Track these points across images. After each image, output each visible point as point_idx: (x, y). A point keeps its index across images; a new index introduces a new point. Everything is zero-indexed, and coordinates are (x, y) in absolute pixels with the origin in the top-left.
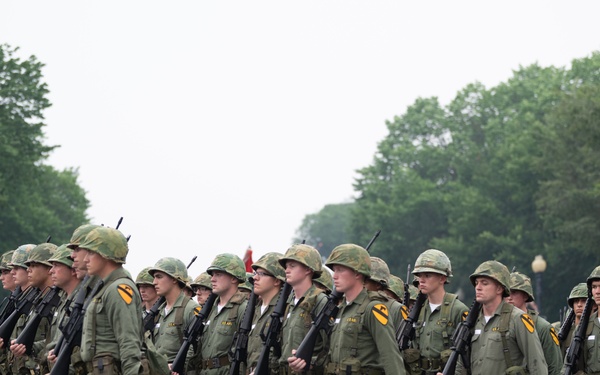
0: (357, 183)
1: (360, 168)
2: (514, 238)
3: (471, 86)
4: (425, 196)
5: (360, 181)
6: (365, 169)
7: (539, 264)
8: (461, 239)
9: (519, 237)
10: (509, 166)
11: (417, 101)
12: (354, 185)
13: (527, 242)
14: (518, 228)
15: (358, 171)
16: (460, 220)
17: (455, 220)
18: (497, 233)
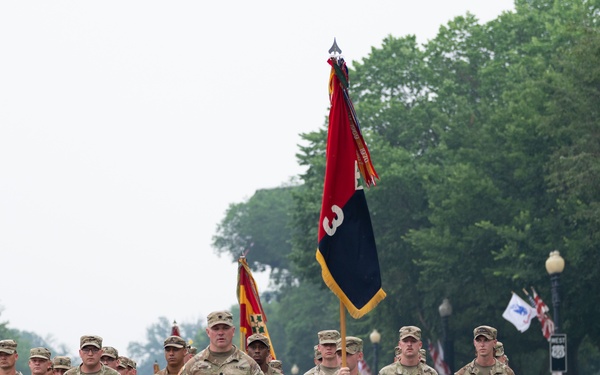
0: (303, 154)
1: (308, 132)
2: (521, 228)
3: (460, 20)
4: (397, 170)
5: (307, 150)
6: (314, 133)
7: (554, 262)
8: (447, 231)
9: (528, 226)
10: (511, 128)
11: (386, 40)
12: (298, 156)
13: (537, 233)
14: (524, 215)
15: (305, 137)
16: (445, 202)
17: (438, 204)
18: (497, 222)
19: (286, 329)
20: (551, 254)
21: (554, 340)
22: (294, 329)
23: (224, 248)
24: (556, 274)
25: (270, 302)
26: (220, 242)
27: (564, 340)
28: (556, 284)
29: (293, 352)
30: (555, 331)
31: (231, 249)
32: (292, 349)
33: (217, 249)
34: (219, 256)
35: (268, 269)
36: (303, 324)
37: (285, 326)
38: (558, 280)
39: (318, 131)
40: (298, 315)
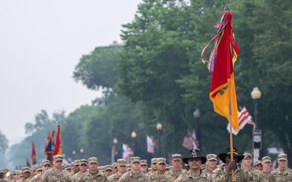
20: (254, 89)
21: (255, 133)
22: (114, 120)
23: (80, 78)
24: (257, 99)
25: (102, 105)
26: (76, 75)
27: (260, 133)
28: (256, 104)
29: (114, 131)
30: (256, 129)
31: (83, 79)
33: (76, 79)
34: (77, 82)
35: (101, 87)
36: (119, 117)
37: (110, 118)
38: (258, 103)
39: (131, 23)
40: (117, 112)
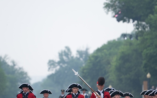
19: (143, 54)
22: (147, 54)
23: (110, 10)
25: (132, 39)
26: (108, 6)
29: (146, 66)
31: (114, 10)
32: (145, 64)
33: (106, 10)
34: (107, 13)
35: (131, 20)
36: (152, 51)
37: (142, 52)
40: (149, 46)
